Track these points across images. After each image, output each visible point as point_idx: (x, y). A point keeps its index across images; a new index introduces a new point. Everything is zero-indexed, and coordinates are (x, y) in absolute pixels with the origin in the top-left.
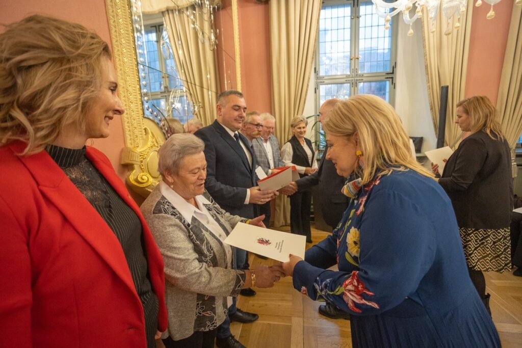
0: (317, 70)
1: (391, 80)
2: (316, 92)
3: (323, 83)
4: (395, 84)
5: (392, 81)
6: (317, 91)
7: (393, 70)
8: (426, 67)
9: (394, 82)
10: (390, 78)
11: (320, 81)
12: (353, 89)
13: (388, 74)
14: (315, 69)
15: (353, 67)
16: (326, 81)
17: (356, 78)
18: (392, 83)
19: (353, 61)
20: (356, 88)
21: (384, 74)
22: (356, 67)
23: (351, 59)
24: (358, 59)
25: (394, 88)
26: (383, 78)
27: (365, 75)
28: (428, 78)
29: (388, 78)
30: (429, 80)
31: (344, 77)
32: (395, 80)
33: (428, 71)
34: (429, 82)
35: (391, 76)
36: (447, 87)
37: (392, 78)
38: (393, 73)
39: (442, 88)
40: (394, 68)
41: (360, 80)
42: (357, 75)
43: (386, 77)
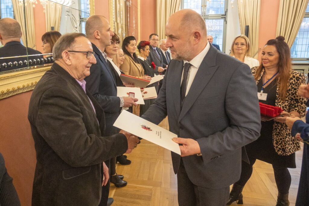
4: (226, 21)
5: (225, 19)
8: (239, 14)
9: (226, 20)
10: (224, 18)
13: (222, 15)
15: (203, 11)
17: (204, 17)
18: (225, 21)
19: (203, 7)
21: (220, 15)
22: (205, 11)
23: (202, 6)
24: (206, 6)
25: (226, 23)
26: (220, 18)
27: (209, 15)
28: (240, 20)
29: (222, 18)
30: (241, 22)
32: (227, 19)
33: (240, 17)
34: (240, 23)
35: (224, 17)
36: (248, 26)
37: (225, 18)
38: (225, 15)
39: (246, 26)
40: (226, 12)
41: (206, 18)
42: (205, 15)
43: (222, 17)
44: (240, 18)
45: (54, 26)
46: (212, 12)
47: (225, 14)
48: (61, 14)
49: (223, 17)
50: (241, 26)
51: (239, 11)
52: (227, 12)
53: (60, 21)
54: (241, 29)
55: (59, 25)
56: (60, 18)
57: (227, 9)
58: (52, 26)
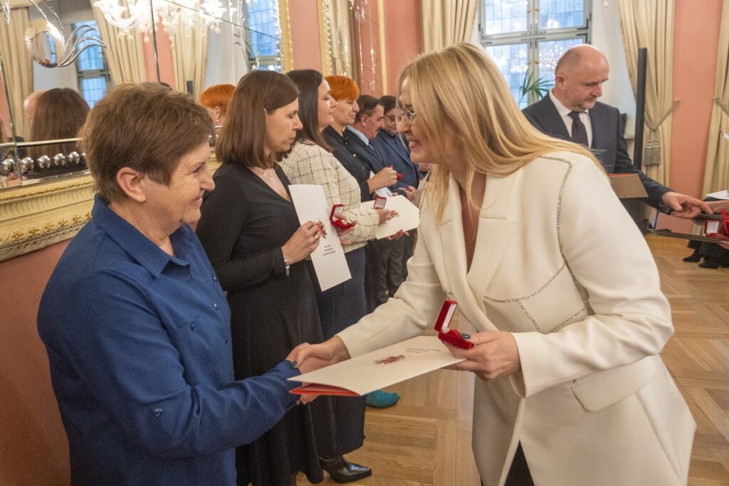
1: (584, 36)
5: (587, 38)
8: (622, 23)
9: (588, 40)
10: (583, 34)
15: (531, 22)
17: (536, 37)
19: (531, 14)
21: (575, 30)
22: (536, 21)
23: (529, 12)
24: (538, 10)
26: (574, 35)
28: (624, 38)
32: (591, 37)
33: (623, 29)
34: (625, 43)
35: (584, 32)
36: (645, 50)
37: (586, 34)
38: (587, 28)
39: (639, 50)
40: (589, 21)
41: (541, 38)
42: (537, 32)
43: (578, 33)
44: (623, 33)
45: (192, 79)
46: (553, 25)
47: (585, 26)
48: (207, 52)
49: (581, 33)
50: (626, 51)
51: (621, 16)
52: (591, 20)
53: (206, 66)
54: (627, 59)
55: (203, 76)
56: (206, 61)
57: (591, 15)
58: (188, 79)
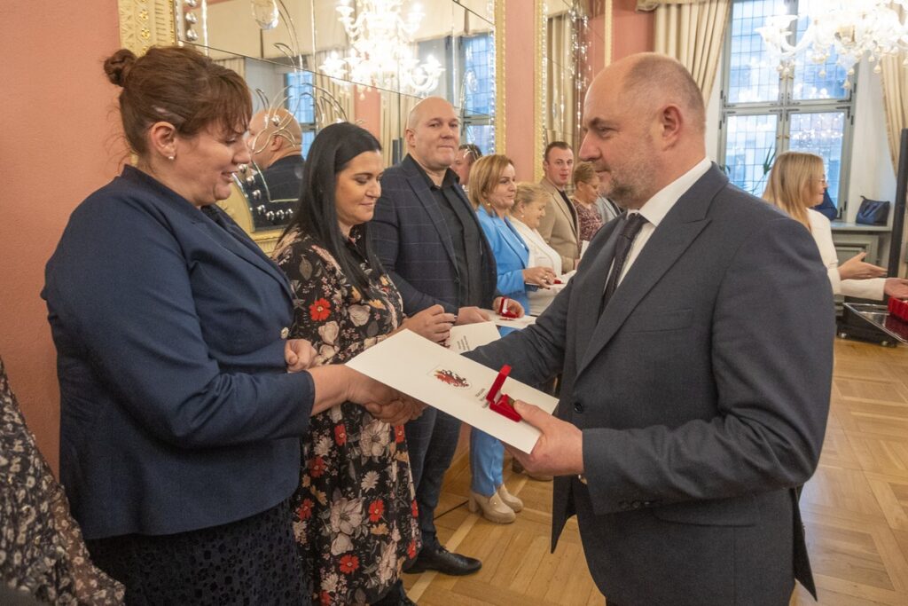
0: (725, 94)
1: (846, 110)
2: (720, 127)
3: (732, 113)
4: (853, 117)
5: (849, 113)
6: (723, 125)
7: (851, 95)
9: (851, 114)
10: (843, 108)
11: (728, 110)
12: (781, 123)
13: (841, 101)
14: (722, 92)
15: (783, 91)
16: (738, 112)
17: (787, 108)
18: (848, 116)
19: (783, 82)
20: (786, 123)
21: (834, 102)
22: (789, 90)
23: (781, 80)
24: (792, 79)
25: (852, 123)
26: (834, 107)
27: (802, 103)
31: (768, 105)
32: (854, 111)
33: (886, 106)
34: (888, 121)
35: (846, 105)
37: (849, 108)
38: (850, 100)
39: (903, 131)
40: (852, 92)
41: (793, 110)
42: (789, 103)
43: (839, 106)
44: (886, 110)
47: (848, 98)
49: (842, 106)
50: (889, 130)
51: (884, 90)
52: (855, 92)
54: (889, 139)
